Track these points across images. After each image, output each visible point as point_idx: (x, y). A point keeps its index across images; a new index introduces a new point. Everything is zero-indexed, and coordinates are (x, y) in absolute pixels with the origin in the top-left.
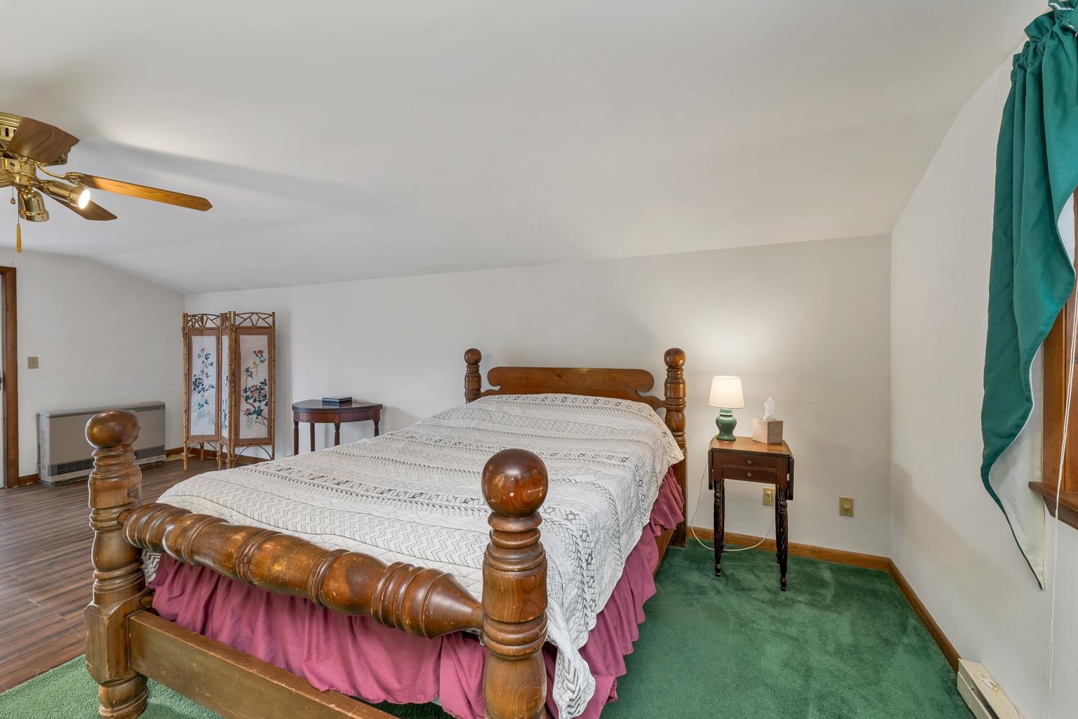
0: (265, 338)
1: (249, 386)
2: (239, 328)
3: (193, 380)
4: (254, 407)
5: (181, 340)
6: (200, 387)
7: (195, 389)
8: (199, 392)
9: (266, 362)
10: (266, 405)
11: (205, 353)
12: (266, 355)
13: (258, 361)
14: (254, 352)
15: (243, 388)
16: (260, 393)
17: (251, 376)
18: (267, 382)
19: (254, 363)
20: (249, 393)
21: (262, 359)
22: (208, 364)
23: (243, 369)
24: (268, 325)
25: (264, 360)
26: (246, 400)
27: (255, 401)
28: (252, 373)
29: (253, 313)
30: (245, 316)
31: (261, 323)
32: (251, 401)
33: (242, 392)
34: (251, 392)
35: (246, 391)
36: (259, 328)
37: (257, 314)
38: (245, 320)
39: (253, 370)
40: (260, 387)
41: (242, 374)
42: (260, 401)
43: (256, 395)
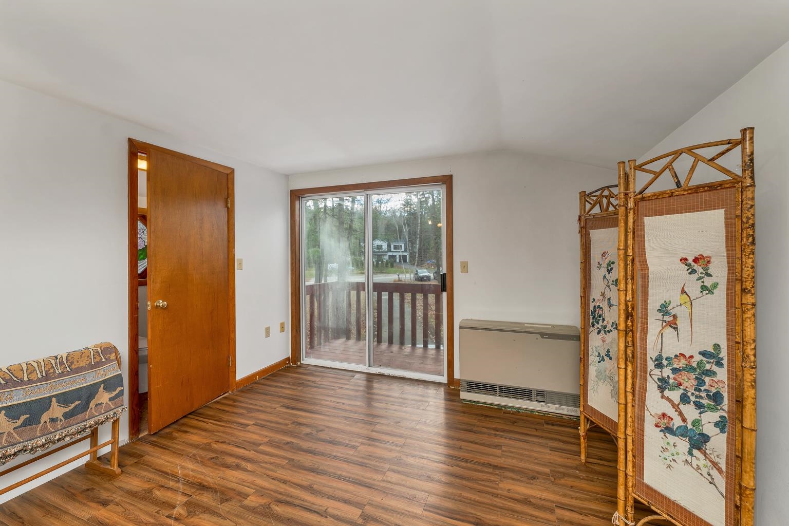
0: (717, 217)
1: (669, 352)
2: (643, 199)
3: (592, 309)
4: (681, 414)
5: (577, 239)
6: (600, 322)
7: (593, 326)
8: (599, 333)
9: (721, 294)
10: (721, 425)
11: (607, 261)
12: (719, 272)
13: (694, 289)
14: (684, 260)
15: (652, 353)
16: (701, 382)
17: (673, 325)
18: (724, 354)
19: (683, 291)
20: (667, 372)
21: (708, 282)
22: (610, 282)
23: (654, 303)
24: (724, 177)
25: (715, 285)
26: (661, 389)
27: (685, 399)
28: (675, 317)
29: (677, 154)
30: (657, 166)
31: (706, 175)
32: (675, 395)
33: (651, 365)
34: (675, 371)
35: (659, 366)
36: (697, 189)
37: (690, 150)
38: (657, 175)
39: (682, 313)
40: (700, 363)
41: (651, 320)
42: (698, 405)
43: (689, 382)
